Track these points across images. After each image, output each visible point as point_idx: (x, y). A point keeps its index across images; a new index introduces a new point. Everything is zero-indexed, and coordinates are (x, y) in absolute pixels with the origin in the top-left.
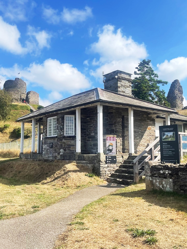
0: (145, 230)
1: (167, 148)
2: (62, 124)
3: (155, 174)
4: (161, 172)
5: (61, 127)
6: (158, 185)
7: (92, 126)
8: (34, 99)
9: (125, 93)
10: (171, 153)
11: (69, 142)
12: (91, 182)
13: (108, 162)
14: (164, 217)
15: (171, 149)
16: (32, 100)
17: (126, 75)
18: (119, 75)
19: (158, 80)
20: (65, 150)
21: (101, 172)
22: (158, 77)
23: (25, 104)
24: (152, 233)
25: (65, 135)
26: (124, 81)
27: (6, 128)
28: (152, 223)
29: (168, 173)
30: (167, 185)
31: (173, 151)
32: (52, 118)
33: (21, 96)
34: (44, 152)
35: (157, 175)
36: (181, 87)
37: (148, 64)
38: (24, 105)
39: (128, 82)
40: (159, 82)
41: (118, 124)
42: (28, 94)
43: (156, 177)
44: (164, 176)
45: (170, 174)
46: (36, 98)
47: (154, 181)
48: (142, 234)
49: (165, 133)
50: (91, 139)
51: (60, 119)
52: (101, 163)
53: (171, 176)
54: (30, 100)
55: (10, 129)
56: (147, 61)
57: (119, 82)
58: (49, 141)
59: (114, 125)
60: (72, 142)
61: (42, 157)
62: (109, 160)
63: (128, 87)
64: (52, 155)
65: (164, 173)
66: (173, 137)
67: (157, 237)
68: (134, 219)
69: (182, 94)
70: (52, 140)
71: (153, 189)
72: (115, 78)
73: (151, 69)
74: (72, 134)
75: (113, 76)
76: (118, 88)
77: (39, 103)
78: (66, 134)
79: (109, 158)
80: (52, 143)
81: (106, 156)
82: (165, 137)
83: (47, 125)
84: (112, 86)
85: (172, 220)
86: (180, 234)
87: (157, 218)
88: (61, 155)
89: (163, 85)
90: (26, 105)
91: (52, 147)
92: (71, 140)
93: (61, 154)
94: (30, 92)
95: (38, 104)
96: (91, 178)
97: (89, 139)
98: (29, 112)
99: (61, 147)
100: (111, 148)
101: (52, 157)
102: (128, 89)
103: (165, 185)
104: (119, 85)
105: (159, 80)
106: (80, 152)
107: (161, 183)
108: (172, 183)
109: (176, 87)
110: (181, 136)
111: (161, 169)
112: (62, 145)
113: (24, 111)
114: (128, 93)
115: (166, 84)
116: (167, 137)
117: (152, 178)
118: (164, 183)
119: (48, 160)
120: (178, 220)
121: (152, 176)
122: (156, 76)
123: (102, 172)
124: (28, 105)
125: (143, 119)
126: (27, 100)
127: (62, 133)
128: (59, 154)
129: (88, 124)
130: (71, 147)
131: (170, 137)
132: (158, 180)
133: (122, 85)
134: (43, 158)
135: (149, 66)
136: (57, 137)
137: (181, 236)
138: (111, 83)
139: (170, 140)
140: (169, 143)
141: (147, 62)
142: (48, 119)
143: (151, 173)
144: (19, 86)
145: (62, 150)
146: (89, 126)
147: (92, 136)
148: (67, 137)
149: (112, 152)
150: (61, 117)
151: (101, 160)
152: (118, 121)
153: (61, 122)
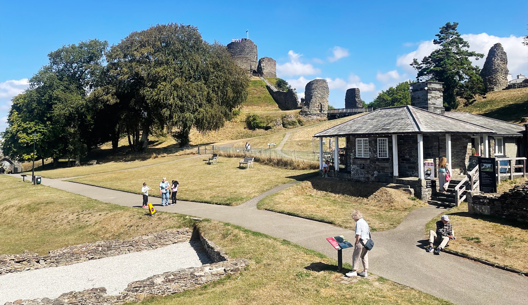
0: (474, 237)
1: (486, 177)
2: (375, 147)
3: (476, 202)
4: (481, 200)
5: (375, 149)
6: (479, 210)
7: (406, 149)
8: (269, 70)
9: (435, 105)
10: (489, 182)
11: (383, 164)
12: (415, 204)
13: (428, 186)
14: (484, 231)
15: (489, 179)
16: (267, 71)
17: (436, 85)
18: (428, 86)
19: (469, 52)
20: (379, 172)
21: (422, 196)
22: (468, 47)
23: (258, 78)
24: (477, 239)
25: (378, 157)
26: (435, 92)
27: (236, 115)
28: (477, 234)
29: (487, 202)
30: (486, 210)
31: (490, 180)
32: (362, 139)
33: (251, 66)
34: (353, 172)
35: (477, 202)
36: (505, 53)
37: (454, 29)
38: (257, 80)
39: (439, 92)
40: (471, 54)
41: (435, 148)
42: (260, 62)
43: (477, 204)
44: (483, 204)
45: (488, 202)
46: (272, 68)
47: (475, 207)
48: (472, 239)
49: (484, 164)
50: (405, 162)
51: (373, 142)
52: (422, 188)
53: (489, 204)
54: (265, 71)
55: (241, 117)
56: (452, 24)
57: (429, 94)
58: (359, 162)
59: (430, 149)
60: (386, 165)
61: (350, 177)
62: (429, 185)
63: (439, 98)
64: (363, 176)
65: (483, 202)
66: (491, 168)
67: (481, 240)
68: (465, 232)
69: (507, 64)
70: (363, 161)
71: (474, 213)
72: (425, 89)
73: (458, 38)
74: (386, 156)
75: (422, 87)
76: (427, 101)
77: (277, 74)
78: (380, 156)
79: (429, 183)
80: (363, 164)
81: (427, 182)
82: (483, 167)
83: (355, 145)
84: (421, 98)
85: (489, 233)
86: (493, 239)
87: (480, 232)
88: (376, 177)
89: (477, 59)
90: (260, 80)
91: (363, 168)
92: (385, 162)
93: (375, 175)
94: (264, 58)
95: (276, 76)
96: (414, 201)
97: (403, 161)
98: (264, 89)
99: (375, 169)
100: (429, 172)
101: (364, 177)
102: (440, 99)
103: (484, 210)
104: (429, 97)
105: (471, 52)
106: (398, 175)
107: (481, 208)
108: (489, 209)
109: (497, 55)
110: (499, 162)
111: (481, 198)
112: (375, 167)
113: (257, 88)
114: (438, 104)
115: (482, 58)
116: (486, 168)
117: (473, 205)
118: (483, 208)
119: (358, 180)
120: (493, 233)
121: (474, 203)
122: (466, 44)
123: (424, 196)
124: (262, 78)
125: (458, 138)
126: (259, 72)
127: (375, 156)
128: (373, 175)
129: (402, 146)
130: (386, 169)
131: (488, 168)
132: (478, 206)
133: (432, 97)
134: (352, 178)
135: (456, 32)
136: (369, 159)
137: (494, 240)
138: (419, 94)
139: (488, 170)
140: (487, 173)
141: (453, 26)
142: (356, 139)
143: (473, 200)
144: (247, 50)
145: (376, 172)
146: (403, 148)
147: (406, 158)
148: (382, 160)
149: (431, 176)
150: (373, 140)
151: (422, 185)
152: (434, 145)
153: (374, 145)
